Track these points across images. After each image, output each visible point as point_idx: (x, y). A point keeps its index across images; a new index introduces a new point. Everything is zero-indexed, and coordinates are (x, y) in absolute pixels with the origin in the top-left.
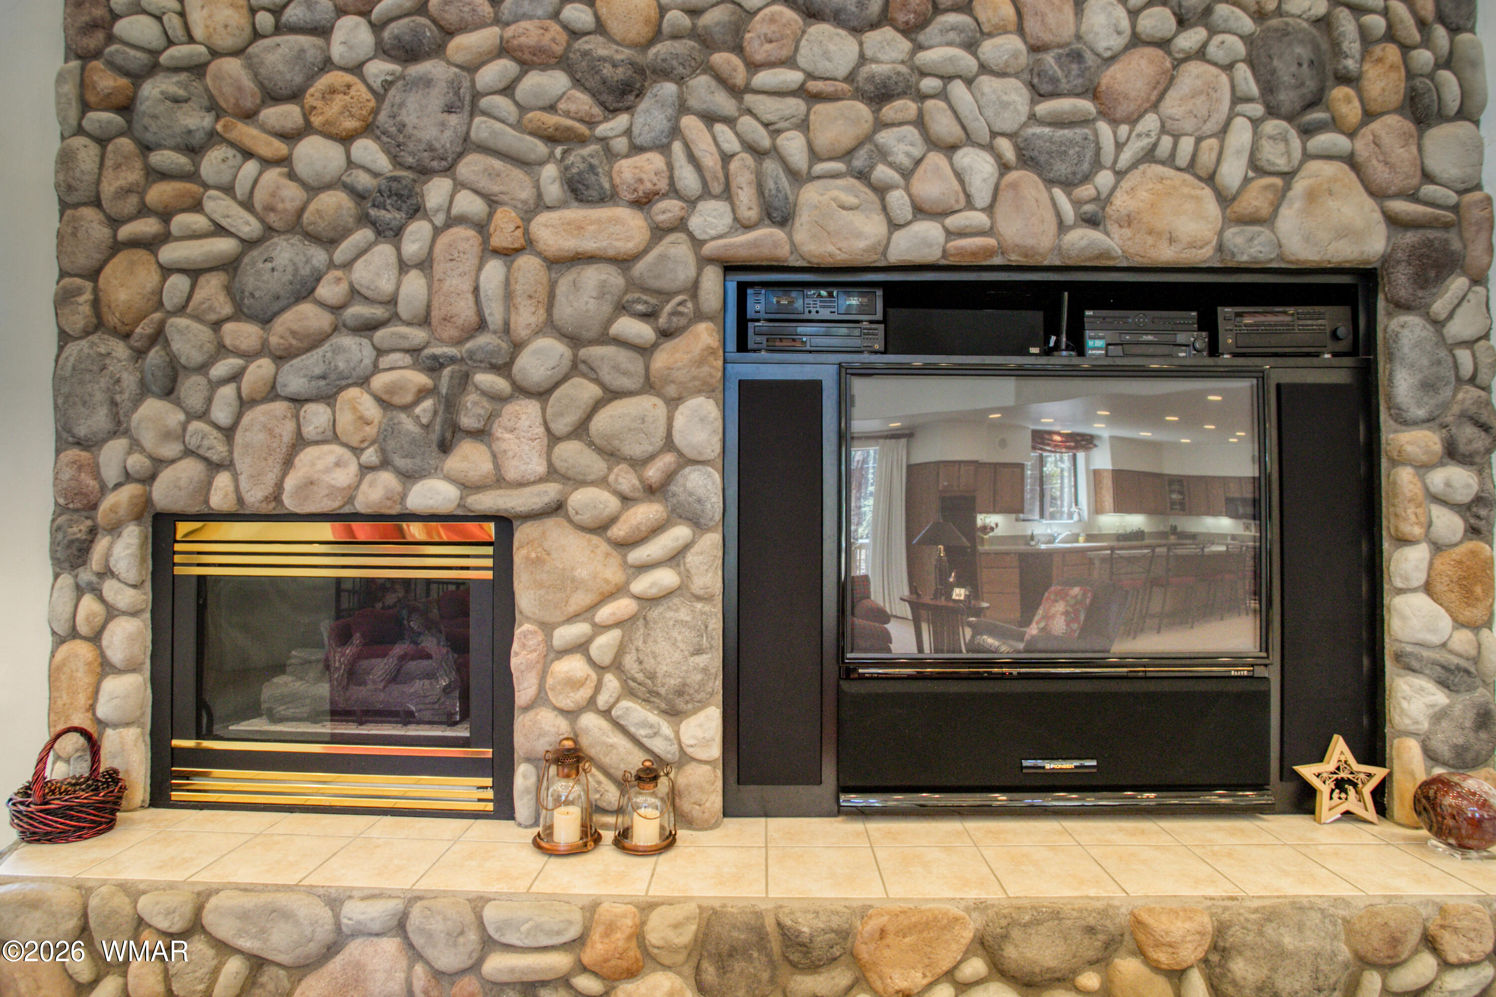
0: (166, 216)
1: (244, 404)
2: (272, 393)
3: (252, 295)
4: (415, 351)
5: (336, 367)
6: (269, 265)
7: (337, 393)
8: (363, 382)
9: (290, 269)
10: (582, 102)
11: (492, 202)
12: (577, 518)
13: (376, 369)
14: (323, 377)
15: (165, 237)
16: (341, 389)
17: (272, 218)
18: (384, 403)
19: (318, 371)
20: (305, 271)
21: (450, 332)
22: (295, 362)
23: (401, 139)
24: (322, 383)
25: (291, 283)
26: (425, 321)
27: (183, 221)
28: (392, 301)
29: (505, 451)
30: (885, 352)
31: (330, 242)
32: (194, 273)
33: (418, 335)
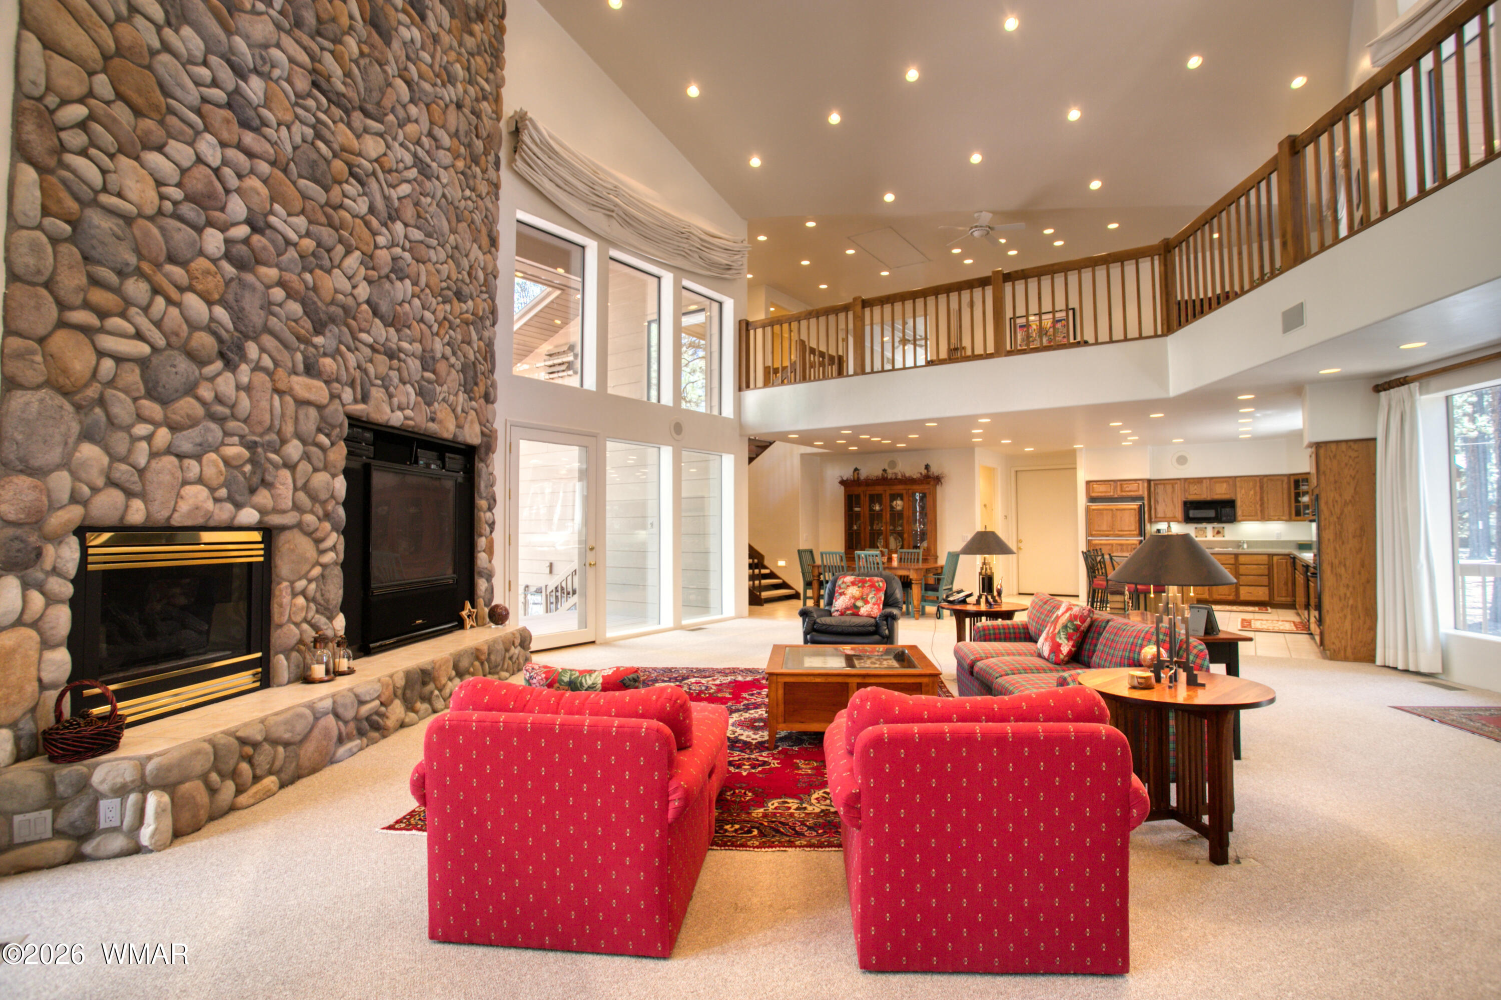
0: (103, 315)
1: (154, 455)
2: (169, 451)
3: (164, 387)
4: (242, 437)
5: (207, 440)
6: (174, 370)
7: (203, 455)
8: (216, 450)
9: (185, 375)
10: (308, 325)
11: (276, 364)
12: (306, 529)
13: (223, 444)
14: (200, 445)
15: (102, 330)
16: (207, 452)
17: (174, 339)
18: (226, 462)
19: (198, 440)
20: (192, 378)
21: (259, 429)
22: (184, 433)
23: (240, 315)
24: (199, 448)
25: (185, 384)
26: (245, 421)
27: (115, 322)
28: (233, 407)
29: (280, 495)
30: (373, 458)
31: (201, 363)
32: (119, 359)
33: (245, 429)
